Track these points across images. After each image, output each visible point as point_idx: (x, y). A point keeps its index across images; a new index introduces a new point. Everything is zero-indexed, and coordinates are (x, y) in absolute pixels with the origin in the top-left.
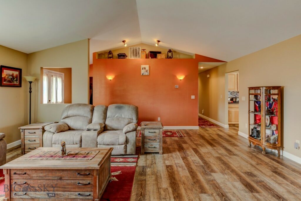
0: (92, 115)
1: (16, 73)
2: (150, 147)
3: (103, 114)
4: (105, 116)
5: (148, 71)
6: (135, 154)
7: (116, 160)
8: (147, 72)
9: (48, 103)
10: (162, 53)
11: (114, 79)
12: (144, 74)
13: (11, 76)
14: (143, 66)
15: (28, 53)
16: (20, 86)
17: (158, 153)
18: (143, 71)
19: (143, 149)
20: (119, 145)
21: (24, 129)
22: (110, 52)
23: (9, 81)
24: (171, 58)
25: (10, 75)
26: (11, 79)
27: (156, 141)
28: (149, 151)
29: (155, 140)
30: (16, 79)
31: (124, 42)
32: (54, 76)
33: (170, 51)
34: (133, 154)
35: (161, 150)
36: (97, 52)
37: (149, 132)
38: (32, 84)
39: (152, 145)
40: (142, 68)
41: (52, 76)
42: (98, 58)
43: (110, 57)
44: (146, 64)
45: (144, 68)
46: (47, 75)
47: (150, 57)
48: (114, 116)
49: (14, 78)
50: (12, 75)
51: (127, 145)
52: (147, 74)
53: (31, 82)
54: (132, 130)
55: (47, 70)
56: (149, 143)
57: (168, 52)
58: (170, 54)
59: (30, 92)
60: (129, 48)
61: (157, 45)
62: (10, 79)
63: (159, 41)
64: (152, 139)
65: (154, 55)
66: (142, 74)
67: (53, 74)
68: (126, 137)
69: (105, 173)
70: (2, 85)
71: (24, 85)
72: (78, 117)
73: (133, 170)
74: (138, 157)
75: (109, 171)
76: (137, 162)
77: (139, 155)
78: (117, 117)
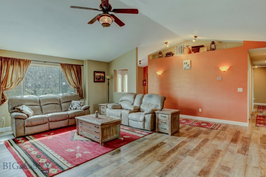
0: (134, 101)
1: (102, 74)
2: (162, 128)
3: (140, 101)
4: (141, 102)
5: (190, 66)
6: (150, 130)
7: (136, 132)
8: (188, 66)
9: (122, 92)
10: (204, 46)
11: (162, 74)
12: (186, 69)
14: (185, 61)
15: (108, 62)
16: (104, 81)
17: (168, 134)
18: (185, 66)
19: (157, 128)
20: (140, 122)
21: (100, 105)
22: (160, 53)
23: (98, 79)
24: (215, 50)
25: (99, 76)
27: (167, 124)
28: (161, 131)
29: (165, 123)
30: (102, 78)
31: (166, 43)
32: (126, 74)
33: (213, 43)
34: (149, 130)
35: (170, 132)
36: (151, 55)
37: (161, 116)
38: (109, 80)
39: (164, 127)
40: (184, 63)
41: (125, 74)
42: (153, 59)
43: (160, 57)
44: (187, 59)
45: (186, 63)
46: (121, 74)
47: (193, 52)
48: (147, 102)
49: (101, 77)
50: (100, 76)
51: (145, 123)
52: (188, 68)
53: (108, 79)
54: (149, 113)
55: (121, 71)
56: (161, 125)
57: (211, 44)
58: (213, 46)
59: (108, 85)
60: (176, 46)
61: (194, 41)
63: (196, 37)
64: (164, 122)
65: (196, 49)
66: (184, 69)
67: (125, 73)
68: (145, 117)
69: (112, 132)
70: (95, 82)
71: (106, 81)
72: (126, 101)
73: (137, 138)
74: (152, 133)
75: (118, 133)
76: (146, 135)
77: (153, 132)
78: (148, 103)
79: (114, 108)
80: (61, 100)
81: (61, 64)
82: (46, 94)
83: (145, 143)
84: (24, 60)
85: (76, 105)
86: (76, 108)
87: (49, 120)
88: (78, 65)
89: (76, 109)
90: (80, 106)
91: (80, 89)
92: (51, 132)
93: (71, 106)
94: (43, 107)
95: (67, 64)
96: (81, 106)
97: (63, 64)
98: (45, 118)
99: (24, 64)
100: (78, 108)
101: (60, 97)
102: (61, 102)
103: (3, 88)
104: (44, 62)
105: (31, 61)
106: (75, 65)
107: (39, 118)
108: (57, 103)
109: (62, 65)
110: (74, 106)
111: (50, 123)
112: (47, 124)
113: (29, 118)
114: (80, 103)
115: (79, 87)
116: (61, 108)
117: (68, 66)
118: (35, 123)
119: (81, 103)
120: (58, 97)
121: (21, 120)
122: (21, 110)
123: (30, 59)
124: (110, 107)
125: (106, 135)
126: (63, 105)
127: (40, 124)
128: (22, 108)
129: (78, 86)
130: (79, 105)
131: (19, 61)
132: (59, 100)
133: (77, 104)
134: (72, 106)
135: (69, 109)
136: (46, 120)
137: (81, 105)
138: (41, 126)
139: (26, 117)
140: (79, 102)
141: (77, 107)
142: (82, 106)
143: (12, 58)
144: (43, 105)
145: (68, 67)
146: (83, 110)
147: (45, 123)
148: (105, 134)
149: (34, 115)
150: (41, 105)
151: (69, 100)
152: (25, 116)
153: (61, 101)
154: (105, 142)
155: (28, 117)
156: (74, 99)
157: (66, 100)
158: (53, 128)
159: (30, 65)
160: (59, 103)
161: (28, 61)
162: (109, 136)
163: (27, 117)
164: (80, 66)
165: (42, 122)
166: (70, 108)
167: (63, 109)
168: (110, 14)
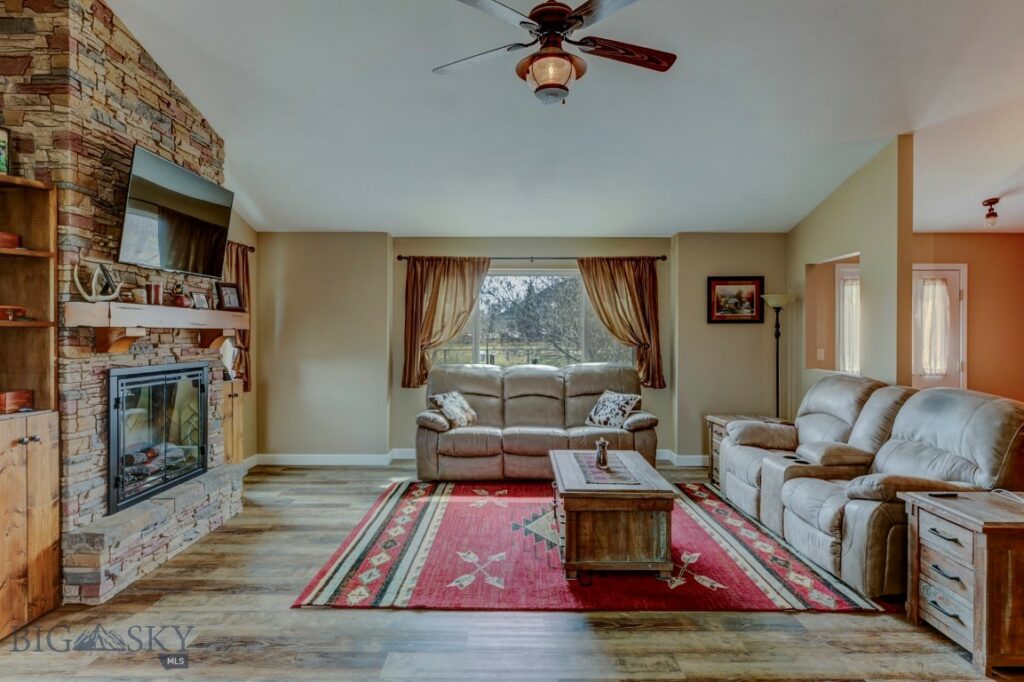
0: (856, 419)
1: (747, 289)
2: (939, 604)
4: (884, 431)
7: (792, 577)
13: (734, 297)
15: (786, 231)
16: (759, 318)
17: (968, 655)
19: (912, 597)
20: (819, 529)
21: (712, 423)
23: (732, 310)
25: (732, 297)
26: (736, 304)
27: (964, 588)
29: (958, 580)
30: (748, 303)
35: (980, 648)
37: (935, 531)
38: (780, 313)
39: (947, 603)
49: (742, 303)
50: (738, 296)
51: (843, 545)
53: (778, 310)
56: (935, 584)
59: (777, 335)
62: (732, 306)
64: (947, 569)
68: (842, 513)
69: (622, 535)
70: (711, 320)
71: (770, 316)
72: (823, 415)
73: (745, 605)
74: (875, 613)
75: (658, 551)
76: (815, 610)
77: (888, 612)
78: (920, 440)
79: (749, 441)
80: (567, 384)
81: (581, 261)
82: (535, 362)
83: (746, 644)
84: (474, 258)
85: (608, 411)
86: (608, 419)
87: (502, 447)
88: (644, 258)
89: (606, 423)
90: (621, 413)
91: (649, 349)
92: (499, 487)
93: (592, 413)
94: (510, 403)
95: (601, 260)
96: (626, 415)
97: (588, 260)
98: (493, 437)
99: (473, 273)
100: (612, 421)
101: (567, 377)
102: (568, 394)
103: (423, 341)
104: (529, 261)
105: (490, 259)
106: (629, 259)
107: (477, 435)
108: (554, 395)
109: (585, 263)
110: (601, 412)
111: (506, 456)
112: (498, 459)
113: (453, 432)
114: (622, 403)
115: (648, 341)
116: (564, 413)
117: (605, 264)
118: (463, 447)
119: (627, 403)
120: (563, 375)
121: (431, 433)
122: (439, 403)
123: (487, 256)
124: (734, 434)
125: (592, 541)
126: (572, 402)
127: (477, 453)
128: (442, 400)
129: (642, 340)
130: (620, 409)
131: (460, 263)
132: (561, 387)
133: (613, 406)
134: (596, 413)
135: (588, 422)
136: (494, 447)
137: (624, 412)
138: (481, 462)
139: (445, 427)
140: (621, 396)
141: (609, 416)
142: (630, 414)
143: (445, 258)
144: (511, 398)
145: (606, 268)
146: (626, 432)
147: (493, 455)
148: (585, 538)
149: (472, 423)
150: (506, 396)
151: (593, 389)
152: (440, 424)
153: (568, 389)
154: (586, 568)
155: (451, 428)
156: (612, 387)
157: (586, 389)
158: (514, 475)
159: (489, 273)
160: (560, 396)
161: (484, 262)
162: (606, 551)
163: (448, 427)
164: (652, 261)
165: (483, 449)
166: (591, 420)
167: (570, 420)
168: (578, 40)
